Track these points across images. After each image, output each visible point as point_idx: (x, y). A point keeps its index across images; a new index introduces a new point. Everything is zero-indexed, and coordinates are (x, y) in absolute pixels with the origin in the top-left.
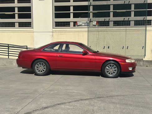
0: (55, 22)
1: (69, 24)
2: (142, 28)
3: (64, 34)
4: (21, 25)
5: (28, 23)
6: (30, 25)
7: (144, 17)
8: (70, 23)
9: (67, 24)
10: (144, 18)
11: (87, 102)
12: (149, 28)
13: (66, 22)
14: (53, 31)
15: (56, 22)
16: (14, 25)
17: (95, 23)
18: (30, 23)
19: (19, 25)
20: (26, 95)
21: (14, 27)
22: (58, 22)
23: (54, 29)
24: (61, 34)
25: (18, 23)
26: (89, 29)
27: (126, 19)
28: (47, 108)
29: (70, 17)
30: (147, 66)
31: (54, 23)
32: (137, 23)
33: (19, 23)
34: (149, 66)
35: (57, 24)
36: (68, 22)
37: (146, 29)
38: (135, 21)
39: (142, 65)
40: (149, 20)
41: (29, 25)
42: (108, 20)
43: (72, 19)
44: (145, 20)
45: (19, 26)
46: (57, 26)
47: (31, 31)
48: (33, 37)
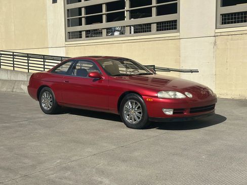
0: (221, 15)
4: (160, 27)
6: (176, 25)
14: (217, 34)
16: (150, 28)
18: (175, 21)
19: (157, 27)
21: (150, 31)
22: (228, 14)
23: (218, 31)
24: (232, 40)
25: (155, 24)
31: (220, 18)
33: (158, 23)
35: (225, 19)
45: (158, 30)
46: (225, 23)
47: (176, 38)
48: (178, 49)
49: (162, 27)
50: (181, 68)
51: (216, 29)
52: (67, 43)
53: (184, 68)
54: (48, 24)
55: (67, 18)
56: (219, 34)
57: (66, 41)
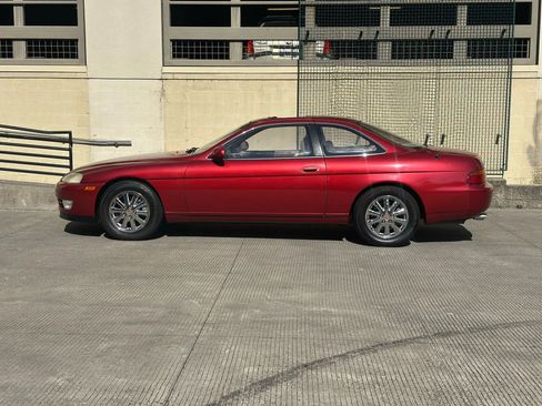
1: (228, 50)
2: (497, 67)
3: (205, 88)
4: (37, 49)
5: (67, 41)
6: (75, 49)
7: (502, 27)
8: (231, 44)
9: (217, 51)
10: (504, 31)
11: (409, 354)
12: (519, 67)
13: (215, 42)
14: (165, 76)
15: (174, 42)
16: (11, 49)
17: (320, 47)
18: (75, 42)
19: (29, 49)
20: (150, 330)
21: (11, 56)
22: (185, 42)
23: (166, 69)
25: (24, 43)
26: (303, 69)
27: (440, 32)
28: (271, 384)
29: (228, 24)
30: (518, 207)
31: (169, 46)
32: (479, 50)
33: (29, 41)
34: (528, 206)
35: (179, 50)
36: (222, 42)
37: (510, 72)
38: (469, 41)
39: (500, 203)
40: (519, 40)
41: (68, 50)
42: (372, 37)
43: (235, 30)
44: (507, 40)
45: (29, 55)
47: (78, 75)
48: (84, 99)
49: (38, 49)
50: (93, 138)
51: (164, 66)
53: (99, 138)
56: (170, 76)
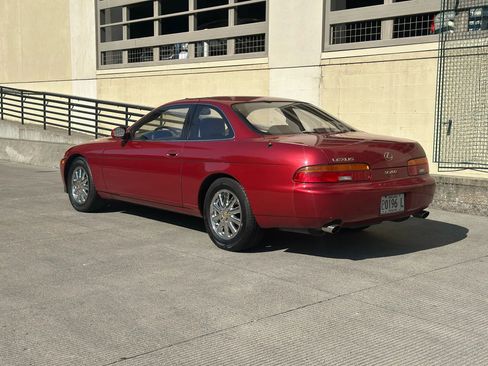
0: (331, 26)
5: (259, 37)
8: (383, 23)
14: (324, 62)
16: (226, 47)
18: (262, 36)
21: (226, 53)
23: (325, 55)
24: (346, 72)
31: (328, 31)
36: (374, 22)
41: (260, 43)
43: (387, 7)
46: (338, 42)
47: (263, 67)
49: (243, 46)
51: (323, 52)
52: (99, 72)
54: (72, 36)
55: (100, 26)
56: (327, 62)
57: (98, 69)
